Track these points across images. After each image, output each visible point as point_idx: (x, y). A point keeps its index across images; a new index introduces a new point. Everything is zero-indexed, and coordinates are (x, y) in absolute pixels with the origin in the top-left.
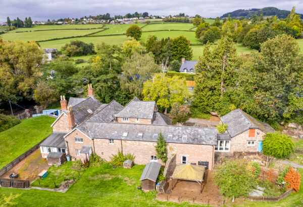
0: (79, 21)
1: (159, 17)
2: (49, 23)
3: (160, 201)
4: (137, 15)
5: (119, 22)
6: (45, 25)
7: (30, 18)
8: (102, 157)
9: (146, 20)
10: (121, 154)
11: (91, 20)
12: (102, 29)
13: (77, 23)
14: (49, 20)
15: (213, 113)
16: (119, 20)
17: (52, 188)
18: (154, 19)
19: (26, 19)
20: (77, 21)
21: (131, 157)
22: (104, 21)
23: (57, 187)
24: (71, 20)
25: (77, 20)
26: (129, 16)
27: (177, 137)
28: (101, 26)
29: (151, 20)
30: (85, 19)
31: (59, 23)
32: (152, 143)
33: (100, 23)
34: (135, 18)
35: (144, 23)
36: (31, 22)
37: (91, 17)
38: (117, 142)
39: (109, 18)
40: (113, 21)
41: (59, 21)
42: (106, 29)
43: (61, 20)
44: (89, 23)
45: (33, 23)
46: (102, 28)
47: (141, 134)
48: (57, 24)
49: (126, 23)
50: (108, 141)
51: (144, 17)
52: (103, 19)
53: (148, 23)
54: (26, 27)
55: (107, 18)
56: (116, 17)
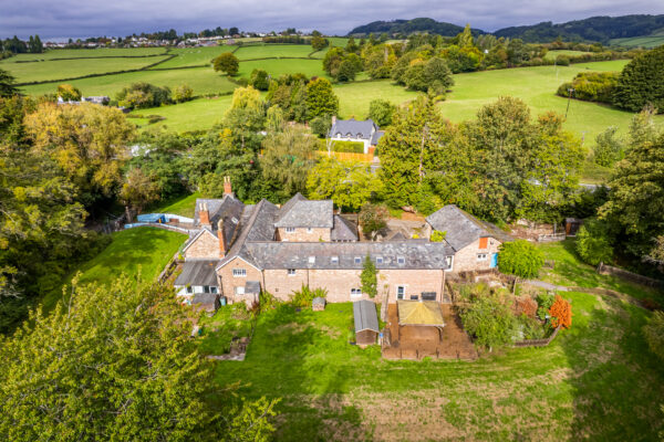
0: (125, 42)
1: (255, 36)
2: (72, 46)
3: (390, 360)
4: (219, 32)
5: (193, 44)
6: (66, 48)
7: (37, 37)
8: (276, 295)
9: (236, 40)
10: (306, 289)
11: (144, 41)
12: (167, 57)
13: (121, 46)
14: (70, 41)
15: (408, 209)
16: (192, 41)
17: (219, 355)
18: (248, 39)
19: (31, 38)
20: (121, 43)
21: (321, 293)
22: (168, 43)
23: (226, 352)
24: (110, 40)
25: (120, 40)
26: (207, 34)
27: (390, 261)
28: (164, 50)
29: (243, 40)
30: (134, 39)
31: (91, 45)
32: (353, 272)
33: (160, 46)
34: (217, 37)
35: (233, 45)
36: (41, 45)
37: (143, 35)
38: (300, 273)
39: (175, 38)
40: (183, 42)
41: (88, 41)
42: (174, 56)
43: (93, 40)
44: (143, 46)
45: (44, 45)
46: (165, 54)
47: (335, 259)
48: (87, 47)
49: (205, 45)
50: (286, 271)
51: (231, 35)
52: (166, 39)
53: (240, 45)
54: (32, 52)
55: (170, 36)
56: (187, 36)
